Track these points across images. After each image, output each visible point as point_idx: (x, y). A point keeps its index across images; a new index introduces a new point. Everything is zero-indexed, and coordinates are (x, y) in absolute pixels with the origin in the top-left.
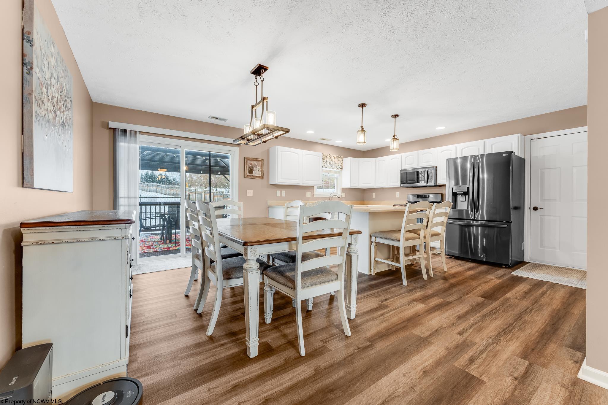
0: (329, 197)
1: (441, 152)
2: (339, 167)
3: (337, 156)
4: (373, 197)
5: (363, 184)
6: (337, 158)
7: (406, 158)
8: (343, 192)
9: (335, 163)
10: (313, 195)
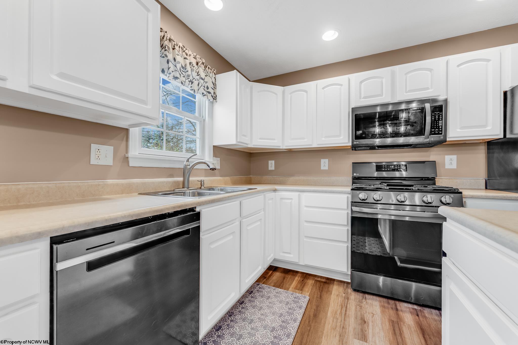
0: (182, 167)
1: (458, 66)
2: (209, 93)
3: (204, 61)
4: (270, 168)
5: (260, 139)
6: (203, 67)
7: (361, 82)
8: (215, 155)
9: (198, 77)
10: (126, 159)
